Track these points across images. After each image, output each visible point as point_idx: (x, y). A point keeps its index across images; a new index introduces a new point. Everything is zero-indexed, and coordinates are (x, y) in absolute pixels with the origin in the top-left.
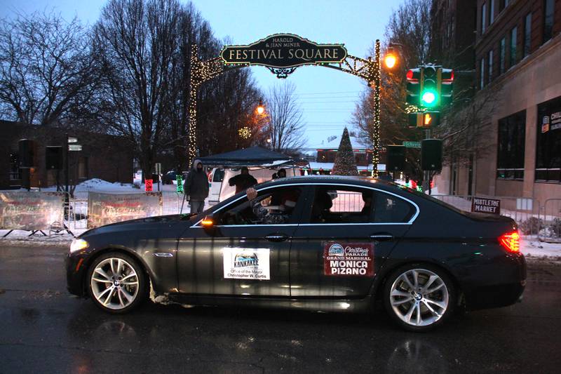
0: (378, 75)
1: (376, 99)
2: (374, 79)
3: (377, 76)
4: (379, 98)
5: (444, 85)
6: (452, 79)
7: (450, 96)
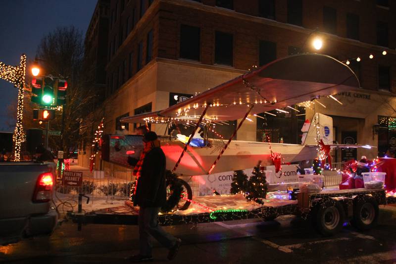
0: (23, 79)
1: (20, 98)
2: (20, 82)
3: (22, 81)
4: (22, 97)
5: (60, 91)
6: (66, 87)
7: (64, 99)
